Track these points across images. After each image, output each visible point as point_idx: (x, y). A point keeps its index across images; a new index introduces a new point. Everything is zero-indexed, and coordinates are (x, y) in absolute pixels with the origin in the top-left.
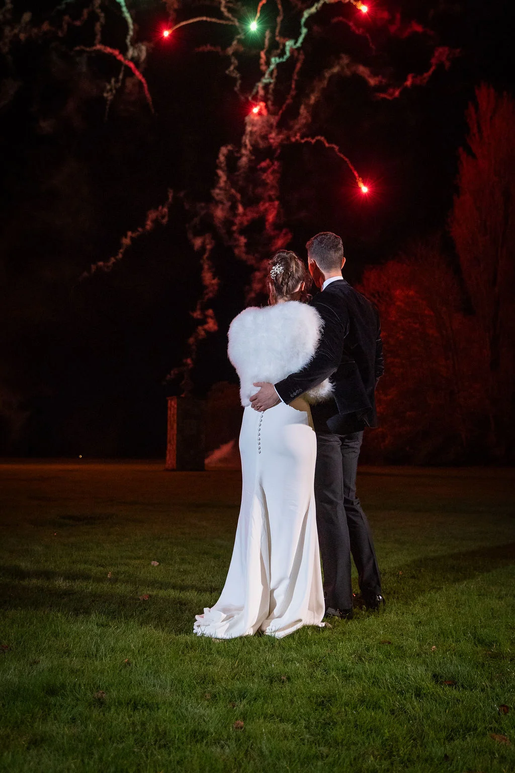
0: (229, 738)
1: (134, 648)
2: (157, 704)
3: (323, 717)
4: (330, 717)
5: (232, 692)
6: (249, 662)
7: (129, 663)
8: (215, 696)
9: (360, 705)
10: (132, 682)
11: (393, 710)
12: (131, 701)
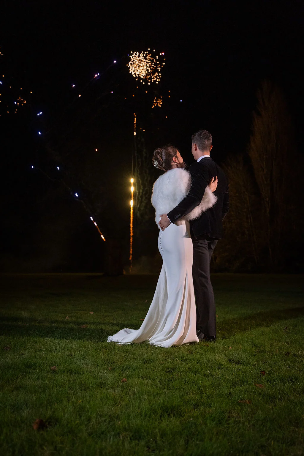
0: (118, 386)
2: (83, 372)
5: (123, 367)
8: (114, 368)
12: (69, 370)
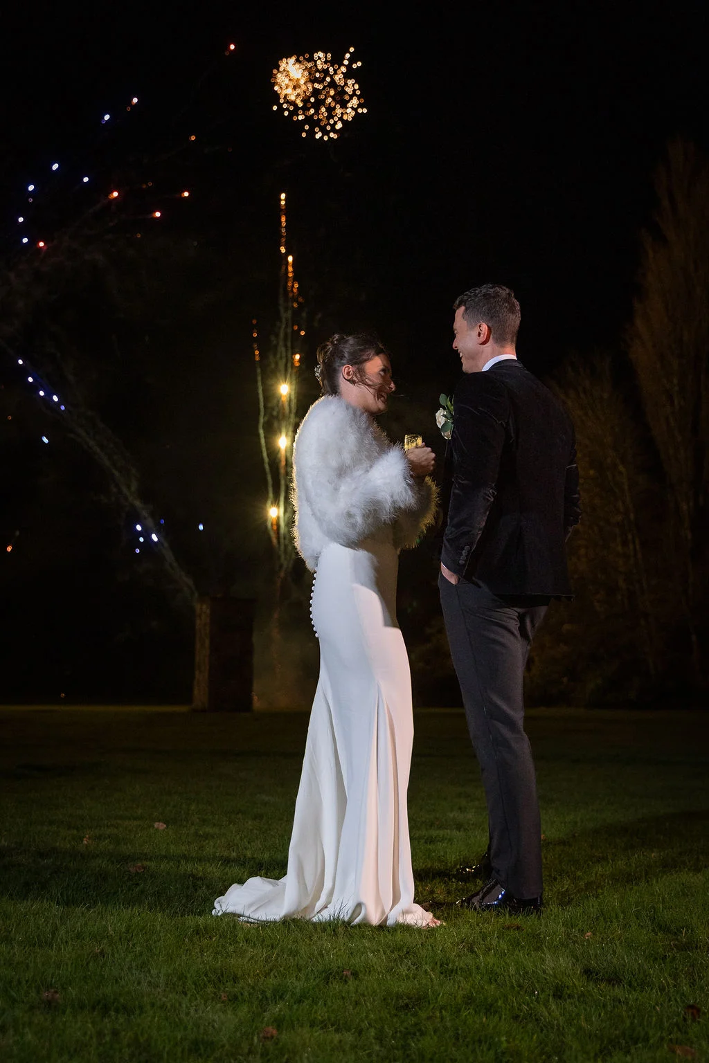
0: (250, 1052)
2: (141, 1006)
6: (295, 954)
7: (102, 954)
8: (236, 997)
10: (104, 979)
11: (518, 1016)
12: (99, 1003)
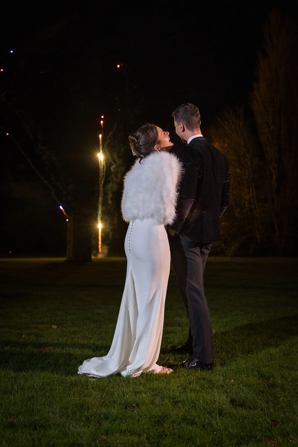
1: (36, 386)
2: (50, 425)
3: (159, 431)
4: (163, 431)
5: (100, 415)
6: (112, 394)
7: (33, 397)
8: (89, 418)
9: (183, 422)
10: (34, 411)
11: (204, 425)
12: (32, 424)
